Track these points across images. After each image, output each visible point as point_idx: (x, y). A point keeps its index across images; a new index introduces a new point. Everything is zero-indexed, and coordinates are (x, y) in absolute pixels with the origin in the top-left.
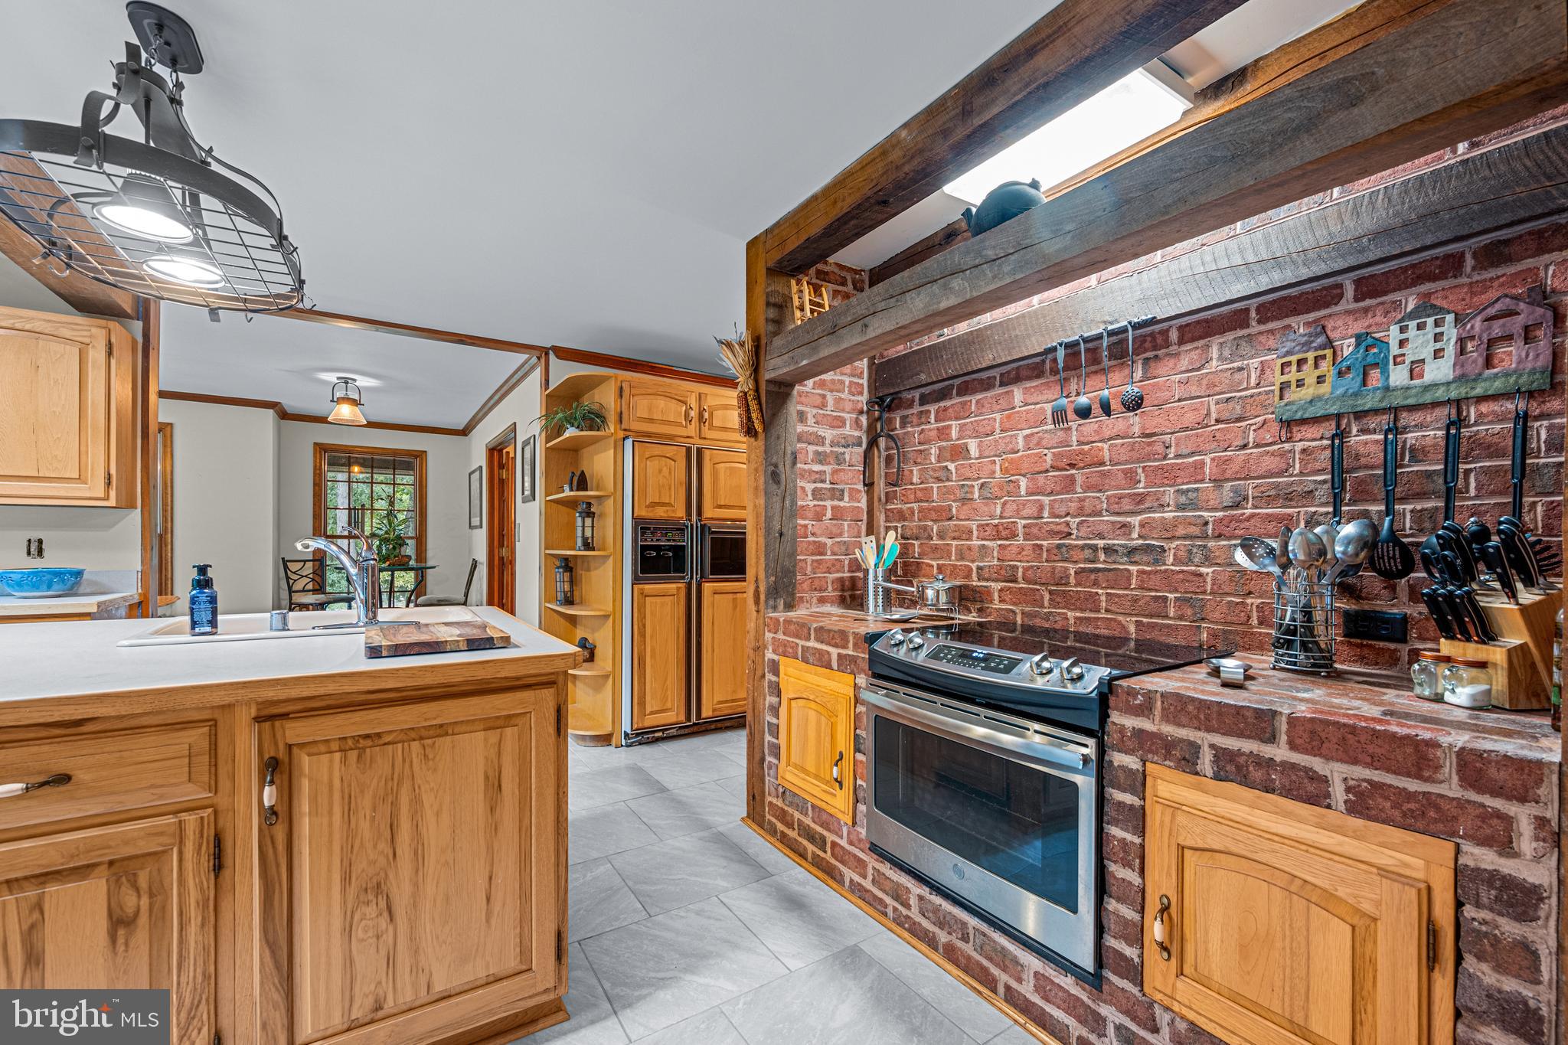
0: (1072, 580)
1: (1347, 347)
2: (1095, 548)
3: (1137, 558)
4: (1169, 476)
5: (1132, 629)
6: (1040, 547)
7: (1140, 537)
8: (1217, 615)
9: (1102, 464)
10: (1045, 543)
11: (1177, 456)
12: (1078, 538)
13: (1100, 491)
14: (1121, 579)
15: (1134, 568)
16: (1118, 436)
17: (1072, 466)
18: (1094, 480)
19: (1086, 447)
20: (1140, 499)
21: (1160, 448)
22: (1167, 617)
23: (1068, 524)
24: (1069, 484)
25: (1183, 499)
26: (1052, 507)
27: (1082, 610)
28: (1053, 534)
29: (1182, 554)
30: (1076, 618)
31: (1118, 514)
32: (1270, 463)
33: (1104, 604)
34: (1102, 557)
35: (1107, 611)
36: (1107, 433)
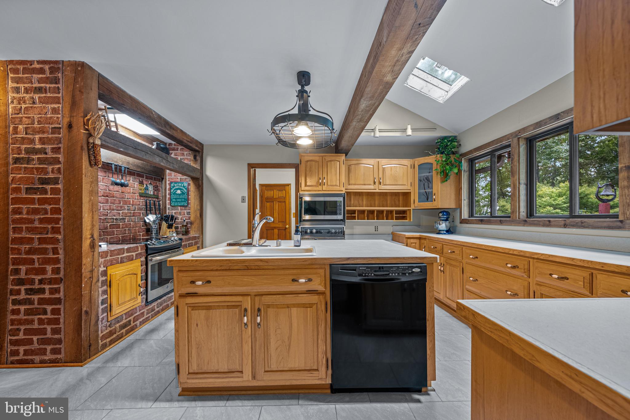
0: (109, 228)
1: (145, 186)
2: (113, 219)
3: (121, 221)
4: (125, 203)
5: (121, 238)
6: (101, 219)
7: (122, 216)
8: (133, 232)
9: (114, 197)
10: (102, 217)
11: (127, 199)
12: (110, 216)
13: (114, 204)
14: (118, 226)
15: (121, 223)
16: (117, 191)
17: (107, 196)
18: (113, 201)
19: (111, 192)
20: (121, 207)
21: (124, 196)
22: (126, 234)
23: (107, 212)
24: (107, 202)
25: (128, 208)
26: (103, 207)
27: (111, 235)
28: (104, 215)
29: (128, 220)
30: (110, 238)
31: (117, 210)
32: (138, 203)
33: (115, 233)
34: (115, 221)
35: (116, 234)
36: (115, 190)
